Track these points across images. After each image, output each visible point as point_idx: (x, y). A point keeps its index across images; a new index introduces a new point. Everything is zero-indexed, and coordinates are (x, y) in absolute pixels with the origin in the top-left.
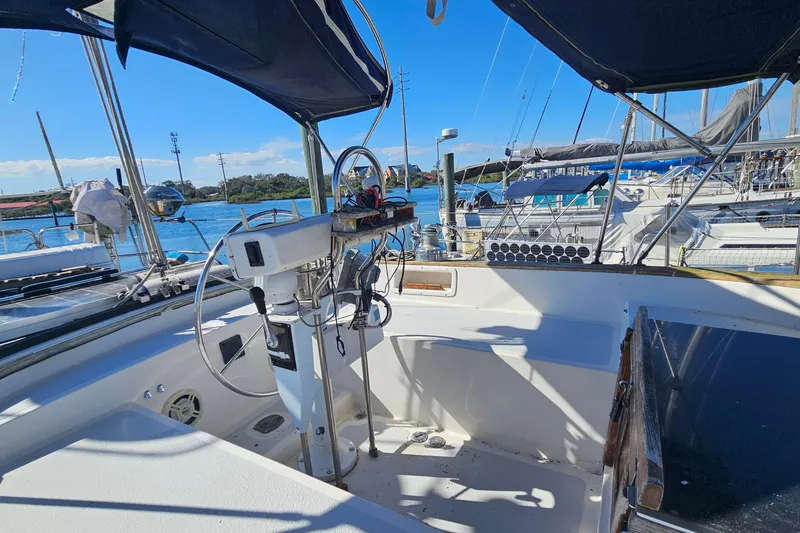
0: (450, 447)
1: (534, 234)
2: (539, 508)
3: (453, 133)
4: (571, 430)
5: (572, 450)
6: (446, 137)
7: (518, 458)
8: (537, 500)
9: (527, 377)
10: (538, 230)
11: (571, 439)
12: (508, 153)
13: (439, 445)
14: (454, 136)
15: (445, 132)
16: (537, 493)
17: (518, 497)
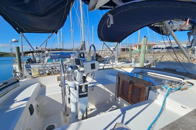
0: (94, 109)
1: (52, 69)
2: (115, 108)
3: (17, 41)
4: (111, 95)
5: (111, 99)
6: (14, 42)
7: (104, 104)
8: (114, 107)
9: (104, 89)
10: (54, 68)
11: (111, 97)
12: (37, 48)
13: (92, 110)
14: (17, 42)
15: (13, 40)
16: (113, 106)
17: (112, 108)
